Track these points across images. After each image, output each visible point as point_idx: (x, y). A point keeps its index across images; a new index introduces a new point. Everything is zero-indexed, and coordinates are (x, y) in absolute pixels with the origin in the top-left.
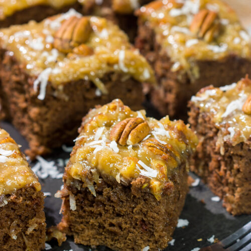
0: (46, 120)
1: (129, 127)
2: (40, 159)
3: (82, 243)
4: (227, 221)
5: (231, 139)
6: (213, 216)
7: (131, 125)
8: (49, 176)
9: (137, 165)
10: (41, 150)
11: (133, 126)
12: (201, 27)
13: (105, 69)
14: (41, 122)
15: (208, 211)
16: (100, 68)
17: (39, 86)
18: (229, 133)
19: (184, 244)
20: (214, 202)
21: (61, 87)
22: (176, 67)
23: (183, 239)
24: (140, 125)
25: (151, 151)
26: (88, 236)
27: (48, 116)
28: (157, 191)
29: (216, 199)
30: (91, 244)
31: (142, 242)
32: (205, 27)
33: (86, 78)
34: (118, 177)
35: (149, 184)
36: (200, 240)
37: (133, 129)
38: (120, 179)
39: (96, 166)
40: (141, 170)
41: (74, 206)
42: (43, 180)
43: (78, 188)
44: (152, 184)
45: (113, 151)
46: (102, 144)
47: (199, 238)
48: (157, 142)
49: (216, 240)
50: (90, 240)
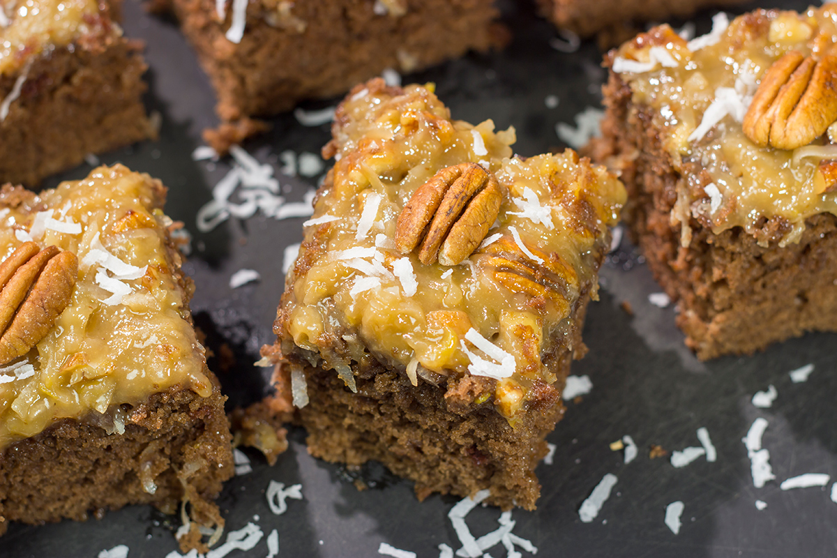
0: (253, 66)
1: (448, 214)
2: (241, 155)
3: (327, 458)
5: (712, 213)
6: (651, 356)
7: (451, 208)
8: (258, 211)
9: (462, 342)
10: (244, 128)
11: (456, 210)
14: (240, 70)
17: (230, 2)
18: (708, 198)
19: (578, 461)
20: (655, 306)
21: (285, 7)
23: (575, 441)
24: (476, 202)
25: (502, 284)
26: (340, 444)
27: (259, 57)
28: (513, 413)
29: (660, 300)
30: (348, 461)
31: (473, 481)
34: (412, 371)
35: (494, 396)
36: (616, 446)
37: (456, 219)
38: (417, 375)
39: (356, 329)
40: (472, 357)
41: (304, 397)
42: (243, 222)
43: (311, 363)
44: (502, 397)
45: (402, 292)
46: (373, 260)
47: (614, 440)
48: (518, 254)
49: (657, 452)
50: (344, 453)
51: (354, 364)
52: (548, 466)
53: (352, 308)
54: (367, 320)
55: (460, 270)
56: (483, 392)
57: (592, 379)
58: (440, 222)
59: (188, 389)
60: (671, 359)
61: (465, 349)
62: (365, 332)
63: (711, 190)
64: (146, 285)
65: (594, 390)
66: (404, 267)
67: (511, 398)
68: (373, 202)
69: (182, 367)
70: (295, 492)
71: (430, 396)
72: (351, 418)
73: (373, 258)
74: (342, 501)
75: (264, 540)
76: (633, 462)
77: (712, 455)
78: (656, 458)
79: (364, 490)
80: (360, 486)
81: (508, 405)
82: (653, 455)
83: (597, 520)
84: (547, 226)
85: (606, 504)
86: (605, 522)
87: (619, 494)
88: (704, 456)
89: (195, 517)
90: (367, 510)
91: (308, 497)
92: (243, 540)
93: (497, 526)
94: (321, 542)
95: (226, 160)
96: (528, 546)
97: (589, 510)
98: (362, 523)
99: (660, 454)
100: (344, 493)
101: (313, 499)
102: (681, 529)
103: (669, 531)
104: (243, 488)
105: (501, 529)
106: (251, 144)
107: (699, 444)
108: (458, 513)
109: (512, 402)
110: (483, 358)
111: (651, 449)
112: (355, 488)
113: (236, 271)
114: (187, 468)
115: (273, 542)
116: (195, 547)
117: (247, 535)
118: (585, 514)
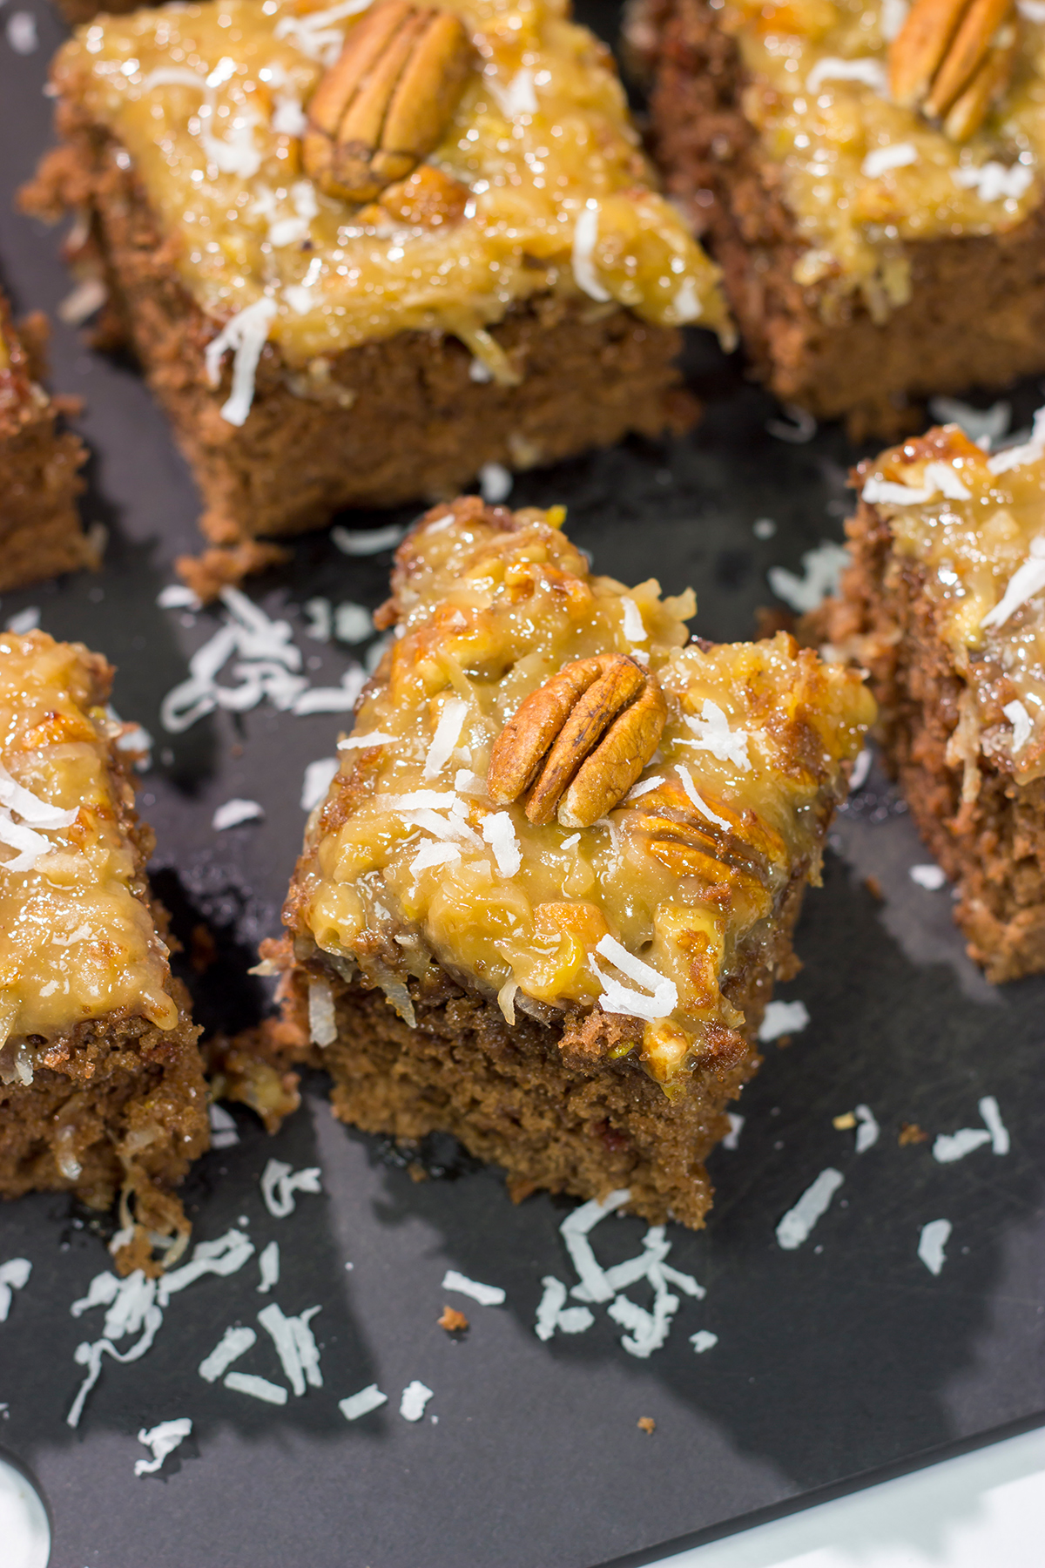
0: (265, 456)
1: (576, 743)
2: (238, 603)
3: (363, 1125)
4: (966, 1007)
5: (1016, 749)
6: (910, 972)
7: (581, 733)
8: (265, 701)
9: (591, 957)
10: (245, 557)
11: (590, 735)
12: (934, 78)
13: (510, 284)
14: (243, 463)
15: (891, 946)
16: (488, 287)
17: (230, 356)
18: (1009, 725)
19: (779, 1145)
20: (920, 887)
21: (320, 368)
22: (809, 269)
23: (775, 1111)
24: (623, 723)
25: (661, 861)
26: (386, 1103)
27: (274, 444)
29: (929, 877)
30: (399, 1130)
31: (604, 1175)
32: (952, 72)
33: (427, 322)
34: (506, 999)
35: (639, 1048)
36: (844, 1122)
37: (590, 752)
38: (516, 1007)
39: (419, 927)
40: (606, 981)
41: (329, 1028)
42: (238, 717)
43: (343, 975)
44: (652, 1049)
45: (496, 870)
46: (450, 814)
47: (842, 1112)
48: (689, 812)
49: (911, 1135)
50: (393, 1118)
51: (412, 981)
52: (730, 1152)
53: (412, 893)
54: (436, 913)
55: (593, 835)
56: (621, 1041)
57: (810, 1008)
58: (562, 755)
59: (138, 1015)
60: (944, 977)
61: (594, 968)
62: (433, 933)
63: (1014, 711)
64: (76, 840)
65: (811, 1027)
66: (500, 827)
67: (667, 1052)
68: (454, 714)
69: (129, 980)
70: (308, 1180)
71: (536, 1039)
72: (406, 1064)
73: (450, 810)
74: (386, 1198)
75: (254, 1259)
76: (871, 1151)
77: (1002, 1144)
78: (909, 1145)
79: (422, 1181)
80: (417, 1175)
81: (663, 1063)
82: (903, 1139)
83: (806, 1246)
84: (738, 763)
85: (823, 1219)
86: (819, 1249)
87: (844, 1203)
88: (988, 1146)
89: (142, 1216)
90: (427, 1215)
91: (331, 1189)
92: (220, 1256)
93: (639, 1250)
94: (349, 1266)
95: (214, 610)
96: (690, 1286)
97: (794, 1230)
98: (418, 1236)
99: (916, 1139)
100: (390, 1185)
101: (338, 1192)
102: (945, 1266)
103: (923, 1269)
104: (224, 1171)
105: (647, 1256)
106: (255, 585)
107: (980, 1124)
108: (578, 1225)
109: (668, 1058)
110: (624, 985)
111: (902, 1129)
112: (408, 1177)
113: (224, 801)
114: (132, 1139)
115: (270, 1263)
116: (141, 1266)
117: (227, 1251)
118: (787, 1236)
